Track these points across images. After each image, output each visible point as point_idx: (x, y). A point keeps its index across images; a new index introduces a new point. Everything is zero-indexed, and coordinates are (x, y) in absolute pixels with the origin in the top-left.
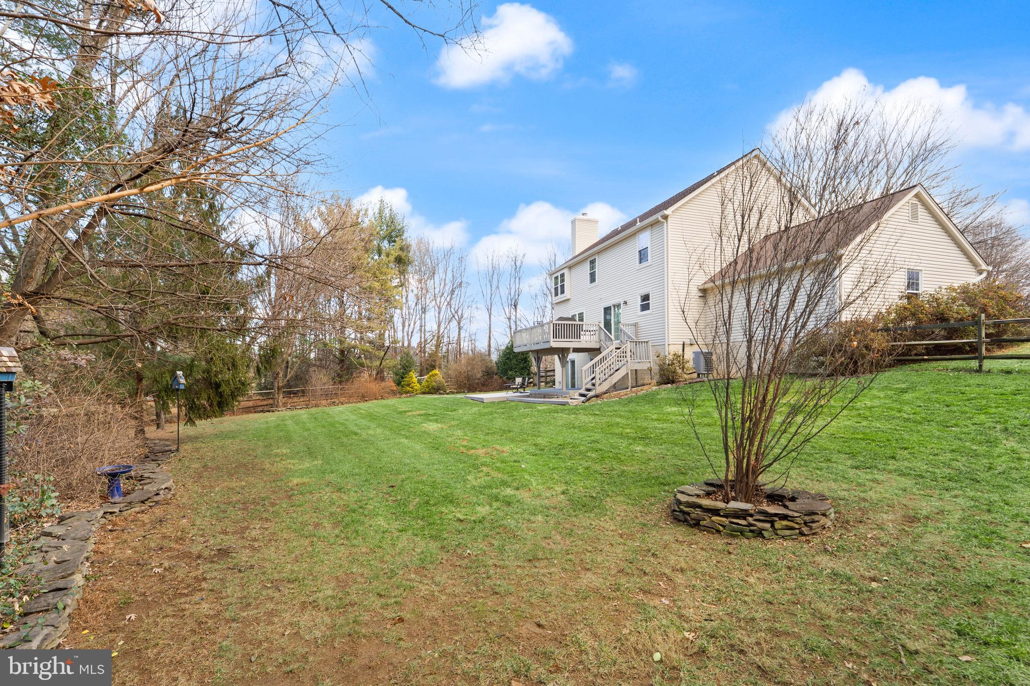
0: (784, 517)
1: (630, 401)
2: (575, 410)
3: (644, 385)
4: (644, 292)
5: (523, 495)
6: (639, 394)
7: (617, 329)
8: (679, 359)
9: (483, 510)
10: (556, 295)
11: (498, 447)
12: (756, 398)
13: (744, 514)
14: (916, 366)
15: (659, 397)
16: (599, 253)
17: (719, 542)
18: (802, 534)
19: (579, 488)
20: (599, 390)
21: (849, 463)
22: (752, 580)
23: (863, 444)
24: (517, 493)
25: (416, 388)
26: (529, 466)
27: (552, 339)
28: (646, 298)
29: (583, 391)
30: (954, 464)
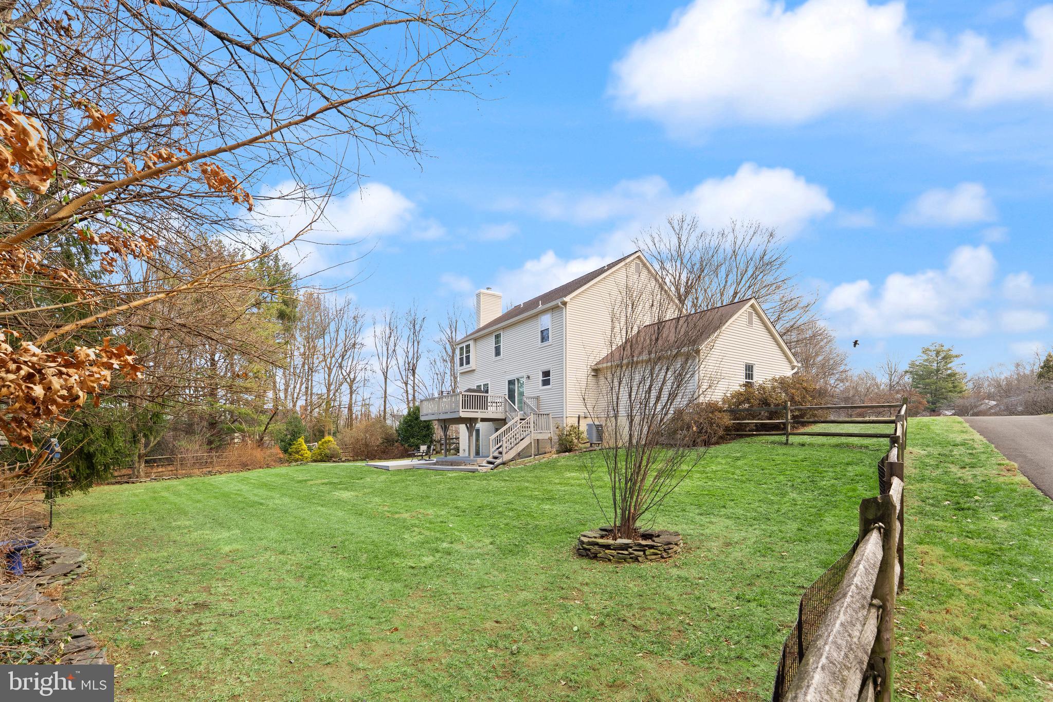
0: (652, 547)
1: (535, 468)
2: (485, 476)
3: (545, 453)
4: (545, 368)
5: (457, 546)
6: (542, 461)
7: (520, 402)
8: (575, 429)
9: (428, 560)
10: (462, 365)
11: (422, 511)
12: (635, 465)
13: (625, 547)
14: (748, 439)
15: (559, 464)
16: (504, 328)
17: (610, 567)
18: (662, 557)
19: (503, 539)
20: (506, 457)
21: (697, 511)
22: (631, 585)
23: (707, 498)
24: (452, 545)
25: (306, 455)
26: (455, 525)
27: (461, 410)
28: (546, 374)
29: (490, 459)
30: (759, 509)
